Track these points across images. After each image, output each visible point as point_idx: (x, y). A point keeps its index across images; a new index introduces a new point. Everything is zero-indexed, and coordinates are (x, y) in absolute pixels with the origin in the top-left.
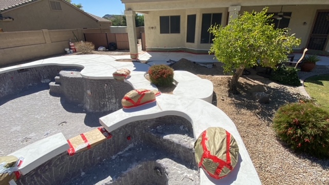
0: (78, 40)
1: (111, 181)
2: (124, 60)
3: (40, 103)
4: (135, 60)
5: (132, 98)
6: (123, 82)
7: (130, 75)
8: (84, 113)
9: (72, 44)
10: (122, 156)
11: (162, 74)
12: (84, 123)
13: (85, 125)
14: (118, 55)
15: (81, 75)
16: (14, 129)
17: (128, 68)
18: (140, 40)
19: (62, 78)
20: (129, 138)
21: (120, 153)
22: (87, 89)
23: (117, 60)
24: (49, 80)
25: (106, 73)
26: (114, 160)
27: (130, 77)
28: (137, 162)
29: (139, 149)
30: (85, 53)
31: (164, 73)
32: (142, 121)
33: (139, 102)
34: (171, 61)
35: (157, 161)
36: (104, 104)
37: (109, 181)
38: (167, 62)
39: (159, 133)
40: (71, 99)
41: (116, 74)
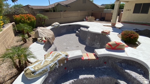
0: (89, 16)
1: (94, 77)
2: (107, 26)
3: (72, 38)
4: (113, 26)
5: (112, 45)
6: (106, 36)
7: (110, 33)
8: (85, 45)
9: (86, 17)
10: (100, 69)
11: (130, 36)
12: (84, 49)
13: (85, 50)
14: (105, 23)
15: (88, 30)
16: (64, 44)
17: (110, 30)
18: (118, 16)
19: (81, 30)
20: (105, 63)
21: (99, 67)
22: (89, 36)
23: (104, 26)
24: (76, 30)
25: (98, 31)
26: (97, 69)
27: (110, 34)
28: (107, 75)
29: (109, 70)
30: (90, 21)
31: (132, 36)
32: (114, 58)
33: (115, 48)
34: (136, 29)
35: (118, 80)
36: (94, 44)
37: (93, 77)
38: (134, 30)
39: (123, 67)
40: (82, 39)
41: (103, 32)
